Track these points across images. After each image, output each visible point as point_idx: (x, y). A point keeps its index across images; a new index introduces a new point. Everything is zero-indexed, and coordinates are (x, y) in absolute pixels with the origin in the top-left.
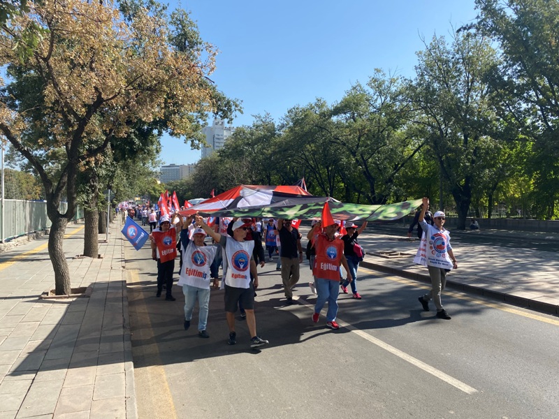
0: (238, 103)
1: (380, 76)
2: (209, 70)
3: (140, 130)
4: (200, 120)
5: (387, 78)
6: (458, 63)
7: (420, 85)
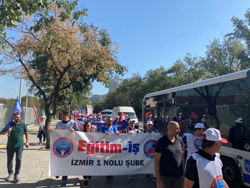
0: (126, 68)
1: (189, 57)
2: (116, 53)
3: (84, 79)
4: (110, 75)
5: (192, 57)
6: (226, 50)
7: (208, 60)
